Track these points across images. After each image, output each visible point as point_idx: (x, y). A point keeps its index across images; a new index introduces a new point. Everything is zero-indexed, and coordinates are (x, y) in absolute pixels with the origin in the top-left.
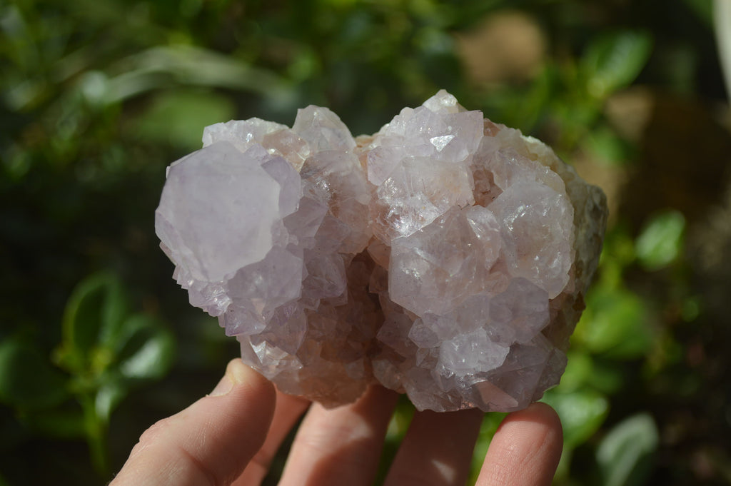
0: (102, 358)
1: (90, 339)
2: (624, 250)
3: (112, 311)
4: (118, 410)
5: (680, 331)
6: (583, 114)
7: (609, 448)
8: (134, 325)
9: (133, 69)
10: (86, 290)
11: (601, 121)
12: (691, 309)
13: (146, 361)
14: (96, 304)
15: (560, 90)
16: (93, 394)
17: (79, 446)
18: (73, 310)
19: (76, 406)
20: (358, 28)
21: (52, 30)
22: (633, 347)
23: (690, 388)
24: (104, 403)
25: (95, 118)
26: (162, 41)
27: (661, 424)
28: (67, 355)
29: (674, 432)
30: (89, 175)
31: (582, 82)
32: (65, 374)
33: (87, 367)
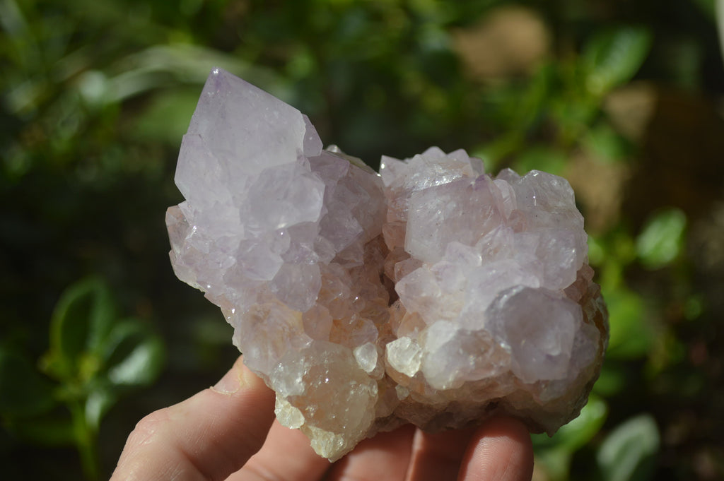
0: (89, 366)
1: (78, 346)
2: (624, 249)
3: (100, 317)
4: (108, 416)
5: (683, 330)
6: (582, 111)
7: (610, 450)
8: (123, 331)
9: (134, 68)
10: (72, 296)
11: (600, 118)
12: (694, 307)
13: (135, 368)
14: (83, 310)
15: (557, 87)
16: (82, 402)
17: (70, 453)
18: (60, 315)
19: (66, 412)
20: (355, 25)
21: (54, 30)
22: (634, 347)
23: (692, 387)
24: (95, 408)
25: (94, 119)
26: (163, 40)
27: (662, 426)
28: (54, 362)
29: (676, 433)
30: (90, 176)
31: (581, 79)
32: (53, 382)
33: (75, 374)
